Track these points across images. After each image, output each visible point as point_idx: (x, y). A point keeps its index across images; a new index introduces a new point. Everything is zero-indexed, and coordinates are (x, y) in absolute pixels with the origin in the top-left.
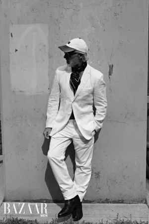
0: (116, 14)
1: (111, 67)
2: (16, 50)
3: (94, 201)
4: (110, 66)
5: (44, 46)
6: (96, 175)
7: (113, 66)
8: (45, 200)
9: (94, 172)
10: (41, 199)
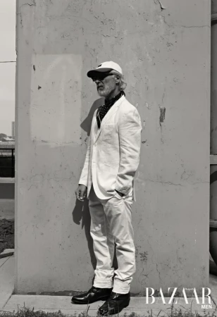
0: (169, 44)
1: (163, 112)
2: (40, 88)
3: (138, 294)
4: (161, 110)
5: (77, 82)
6: (142, 256)
7: (165, 110)
8: (70, 292)
9: (139, 252)
10: (65, 291)
